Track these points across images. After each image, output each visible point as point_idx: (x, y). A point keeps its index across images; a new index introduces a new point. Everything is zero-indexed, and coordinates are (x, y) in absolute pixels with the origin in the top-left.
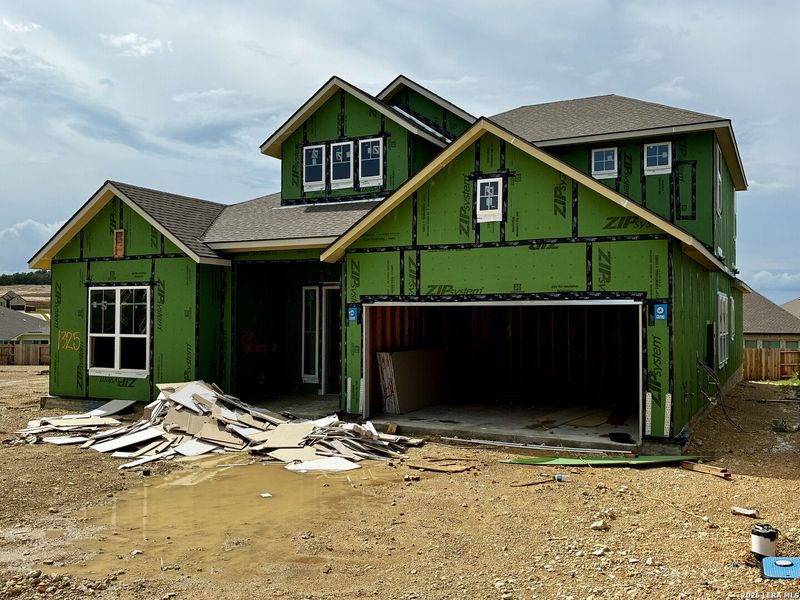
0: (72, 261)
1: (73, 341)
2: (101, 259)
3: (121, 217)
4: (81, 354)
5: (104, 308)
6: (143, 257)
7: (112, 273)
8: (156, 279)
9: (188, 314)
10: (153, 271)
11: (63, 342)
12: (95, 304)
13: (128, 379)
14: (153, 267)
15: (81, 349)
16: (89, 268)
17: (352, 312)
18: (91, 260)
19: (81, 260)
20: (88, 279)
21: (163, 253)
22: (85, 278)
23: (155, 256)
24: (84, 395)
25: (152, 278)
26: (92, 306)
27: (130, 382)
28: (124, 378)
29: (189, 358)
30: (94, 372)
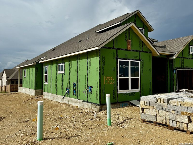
0: (109, 48)
1: (111, 81)
2: (122, 49)
3: (129, 35)
4: (114, 86)
5: (124, 68)
6: (137, 51)
7: (126, 55)
8: (141, 59)
9: (150, 71)
10: (140, 56)
11: (106, 81)
12: (121, 66)
13: (133, 93)
14: (140, 55)
15: (114, 83)
16: (117, 52)
17: (175, 71)
18: (118, 49)
19: (114, 48)
20: (117, 56)
21: (143, 51)
22: (116, 55)
23: (140, 51)
24: (117, 102)
25: (140, 58)
26: (119, 67)
27: (133, 94)
28: (132, 93)
29: (150, 84)
30: (120, 92)
